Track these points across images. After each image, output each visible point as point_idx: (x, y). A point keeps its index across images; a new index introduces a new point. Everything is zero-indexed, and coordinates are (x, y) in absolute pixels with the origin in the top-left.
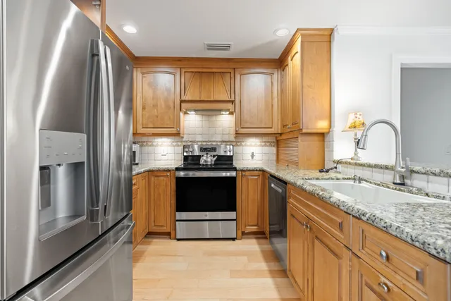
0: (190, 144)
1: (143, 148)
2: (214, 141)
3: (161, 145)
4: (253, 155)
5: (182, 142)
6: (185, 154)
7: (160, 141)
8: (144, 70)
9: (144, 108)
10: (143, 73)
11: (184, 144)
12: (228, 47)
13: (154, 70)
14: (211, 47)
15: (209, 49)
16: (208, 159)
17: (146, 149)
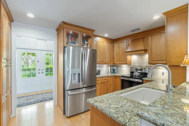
0: (133, 67)
1: (118, 68)
2: (143, 66)
3: (124, 67)
4: (163, 74)
5: (131, 66)
6: (131, 71)
7: (124, 65)
8: (117, 43)
9: (116, 55)
10: (116, 44)
11: (131, 67)
12: (139, 29)
13: (122, 41)
14: (133, 31)
15: (132, 32)
16: (136, 74)
17: (119, 68)
